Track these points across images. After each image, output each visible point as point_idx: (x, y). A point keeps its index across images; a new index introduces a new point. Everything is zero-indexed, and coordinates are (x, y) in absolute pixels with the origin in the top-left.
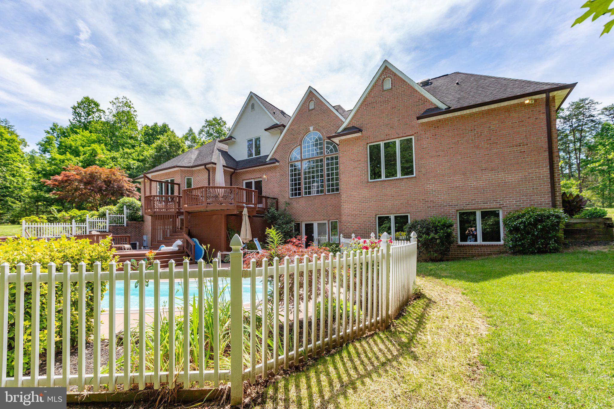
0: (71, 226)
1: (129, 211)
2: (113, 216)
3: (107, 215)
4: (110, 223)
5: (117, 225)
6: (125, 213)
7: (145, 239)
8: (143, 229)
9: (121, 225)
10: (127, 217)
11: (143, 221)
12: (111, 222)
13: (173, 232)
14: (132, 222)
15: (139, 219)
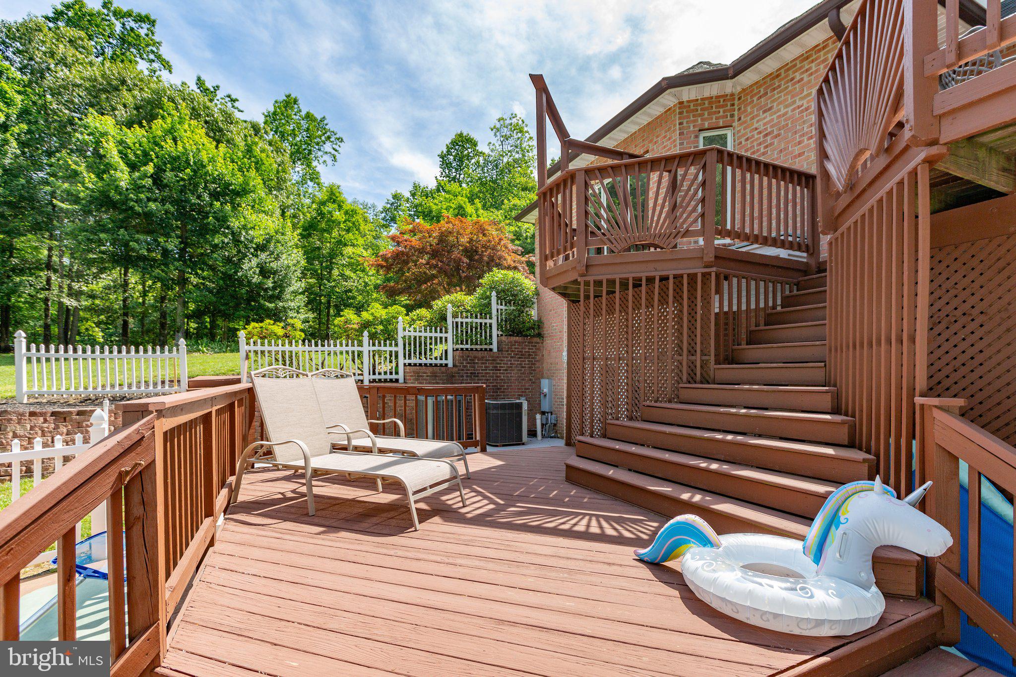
0: (360, 349)
1: (503, 307)
2: (465, 320)
3: (450, 319)
4: (457, 343)
5: (473, 347)
6: (494, 312)
7: (546, 390)
8: (541, 361)
9: (484, 347)
10: (499, 326)
11: (540, 335)
12: (458, 340)
13: (692, 379)
14: (513, 339)
15: (529, 329)
